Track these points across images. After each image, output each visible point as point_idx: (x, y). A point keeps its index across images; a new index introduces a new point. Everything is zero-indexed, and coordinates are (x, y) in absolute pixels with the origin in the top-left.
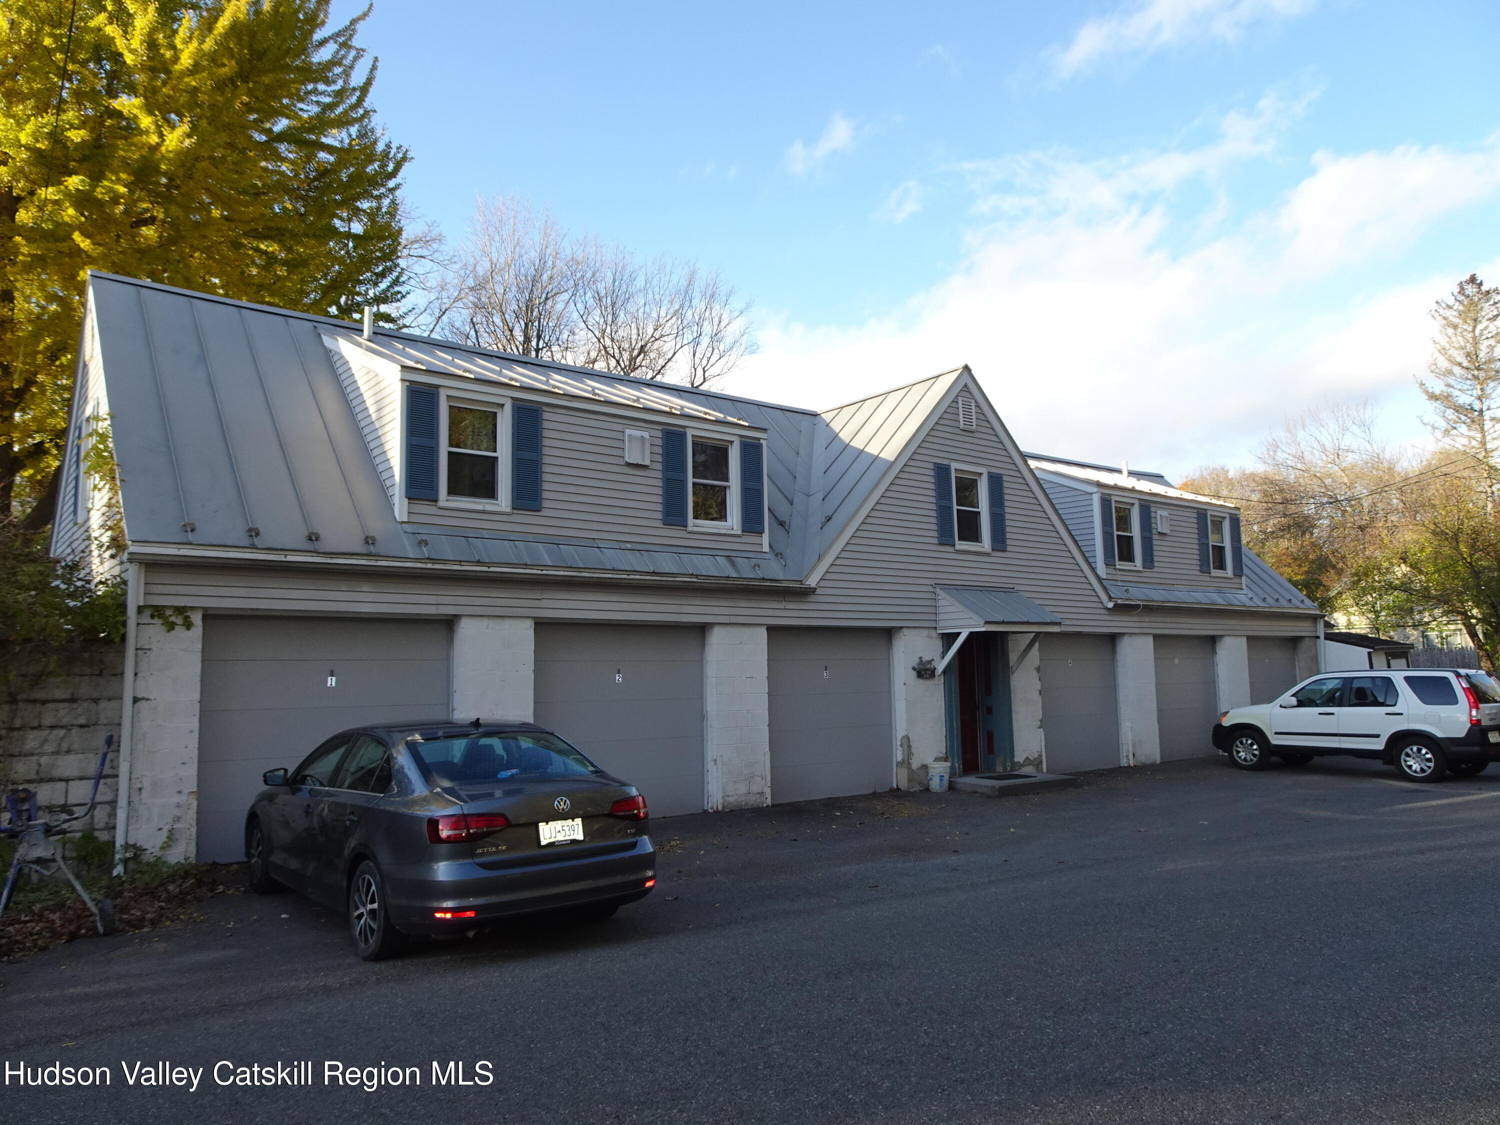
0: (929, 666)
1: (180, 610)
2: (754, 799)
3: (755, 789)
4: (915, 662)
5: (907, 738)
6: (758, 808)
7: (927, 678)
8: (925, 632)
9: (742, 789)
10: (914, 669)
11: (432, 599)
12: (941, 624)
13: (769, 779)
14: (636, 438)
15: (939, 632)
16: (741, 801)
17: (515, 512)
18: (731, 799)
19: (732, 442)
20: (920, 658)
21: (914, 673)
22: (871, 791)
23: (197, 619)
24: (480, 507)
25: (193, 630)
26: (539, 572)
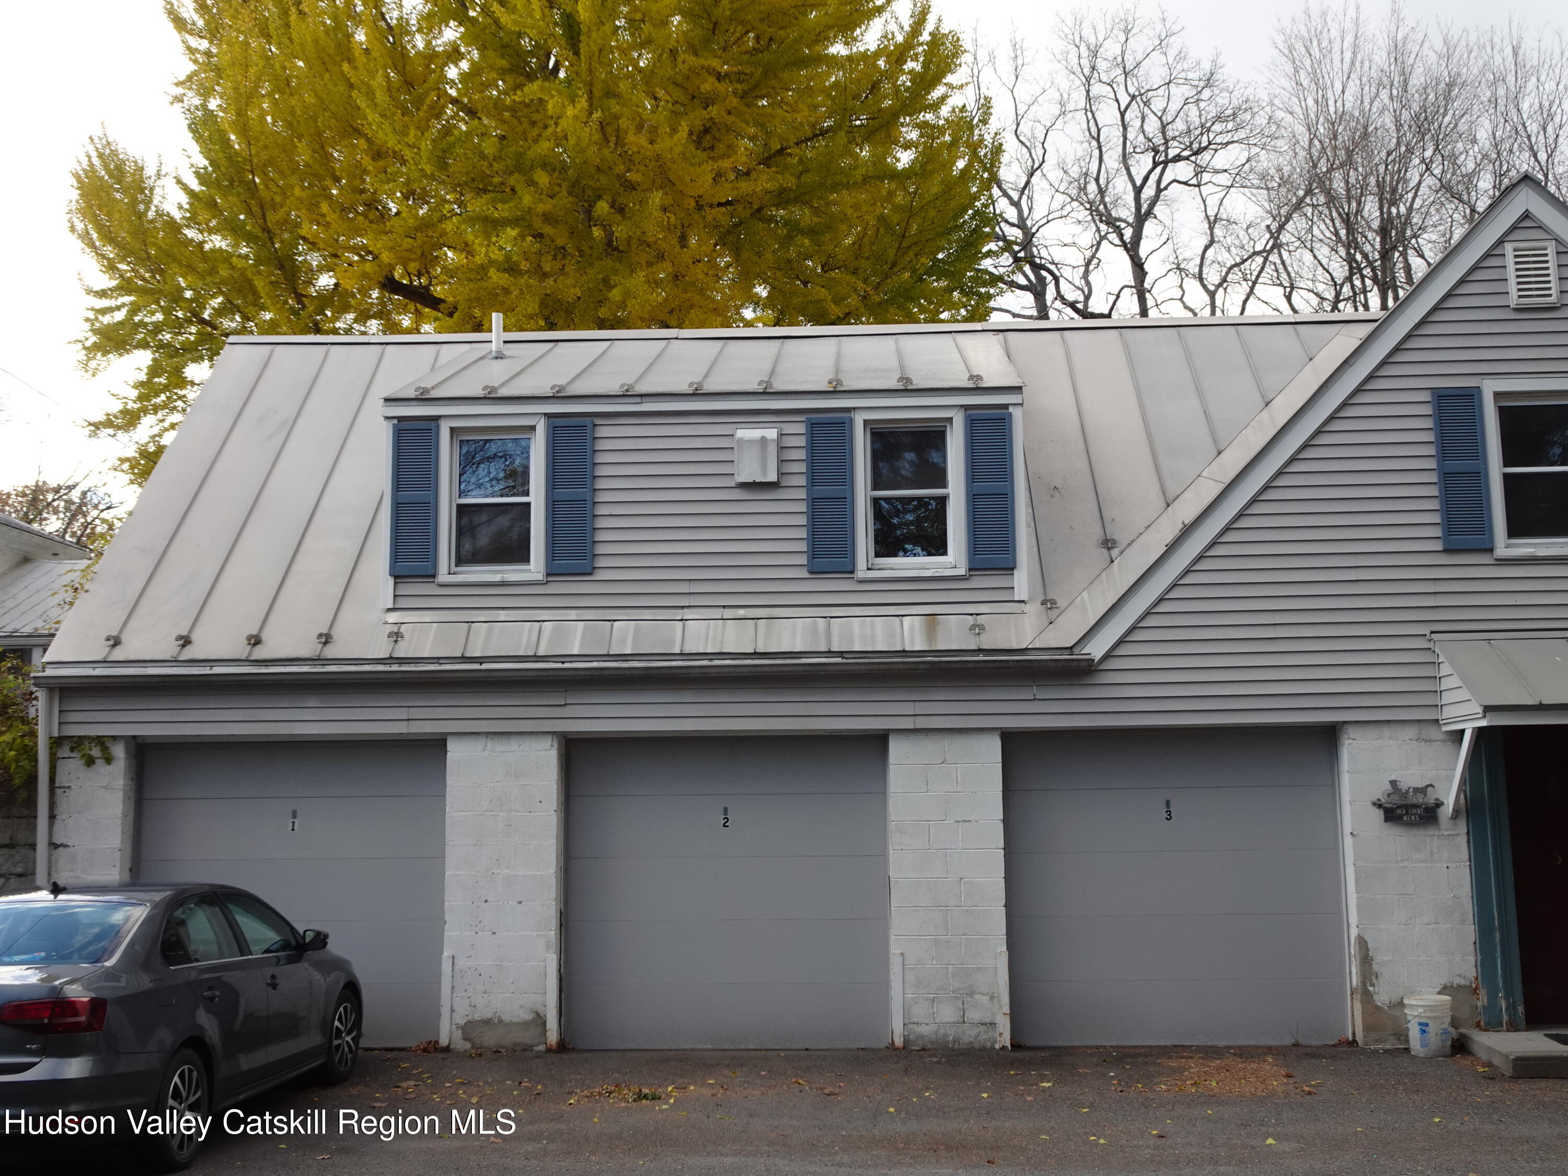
0: (1420, 799)
1: (100, 741)
2: (974, 1032)
3: (975, 1015)
4: (1380, 789)
5: (1362, 941)
6: (983, 1049)
7: (1411, 824)
8: (1411, 732)
9: (947, 1014)
10: (1378, 805)
11: (402, 714)
12: (1448, 713)
13: (1006, 999)
14: (750, 442)
15: (1445, 729)
16: (945, 1035)
17: (549, 579)
18: (924, 1030)
19: (950, 420)
20: (1393, 783)
21: (1379, 814)
22: (1289, 1041)
23: (119, 751)
24: (497, 578)
25: (114, 763)
26: (560, 665)
